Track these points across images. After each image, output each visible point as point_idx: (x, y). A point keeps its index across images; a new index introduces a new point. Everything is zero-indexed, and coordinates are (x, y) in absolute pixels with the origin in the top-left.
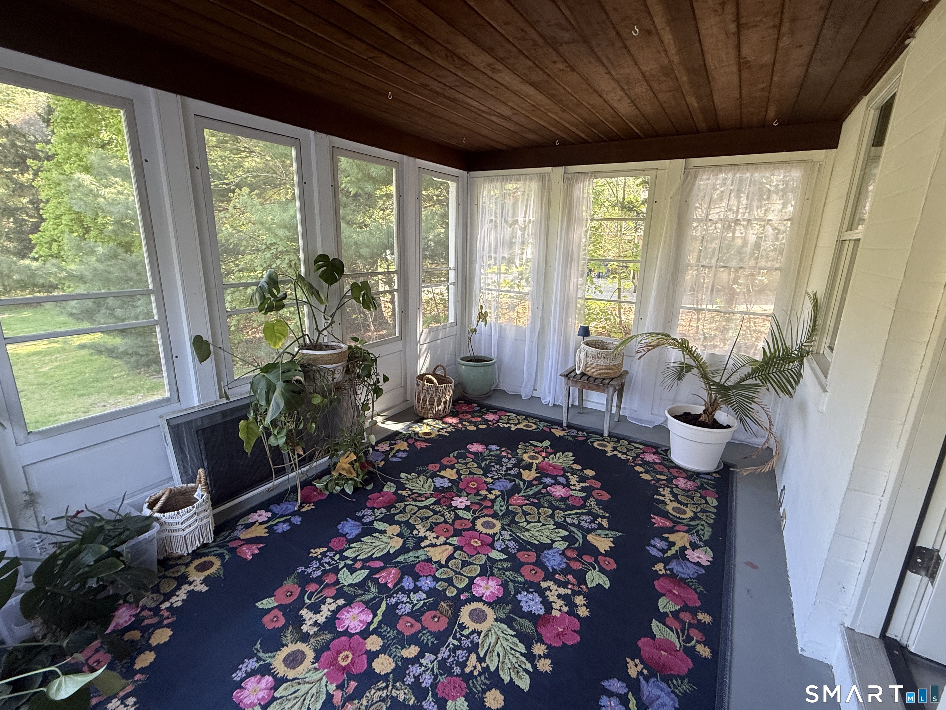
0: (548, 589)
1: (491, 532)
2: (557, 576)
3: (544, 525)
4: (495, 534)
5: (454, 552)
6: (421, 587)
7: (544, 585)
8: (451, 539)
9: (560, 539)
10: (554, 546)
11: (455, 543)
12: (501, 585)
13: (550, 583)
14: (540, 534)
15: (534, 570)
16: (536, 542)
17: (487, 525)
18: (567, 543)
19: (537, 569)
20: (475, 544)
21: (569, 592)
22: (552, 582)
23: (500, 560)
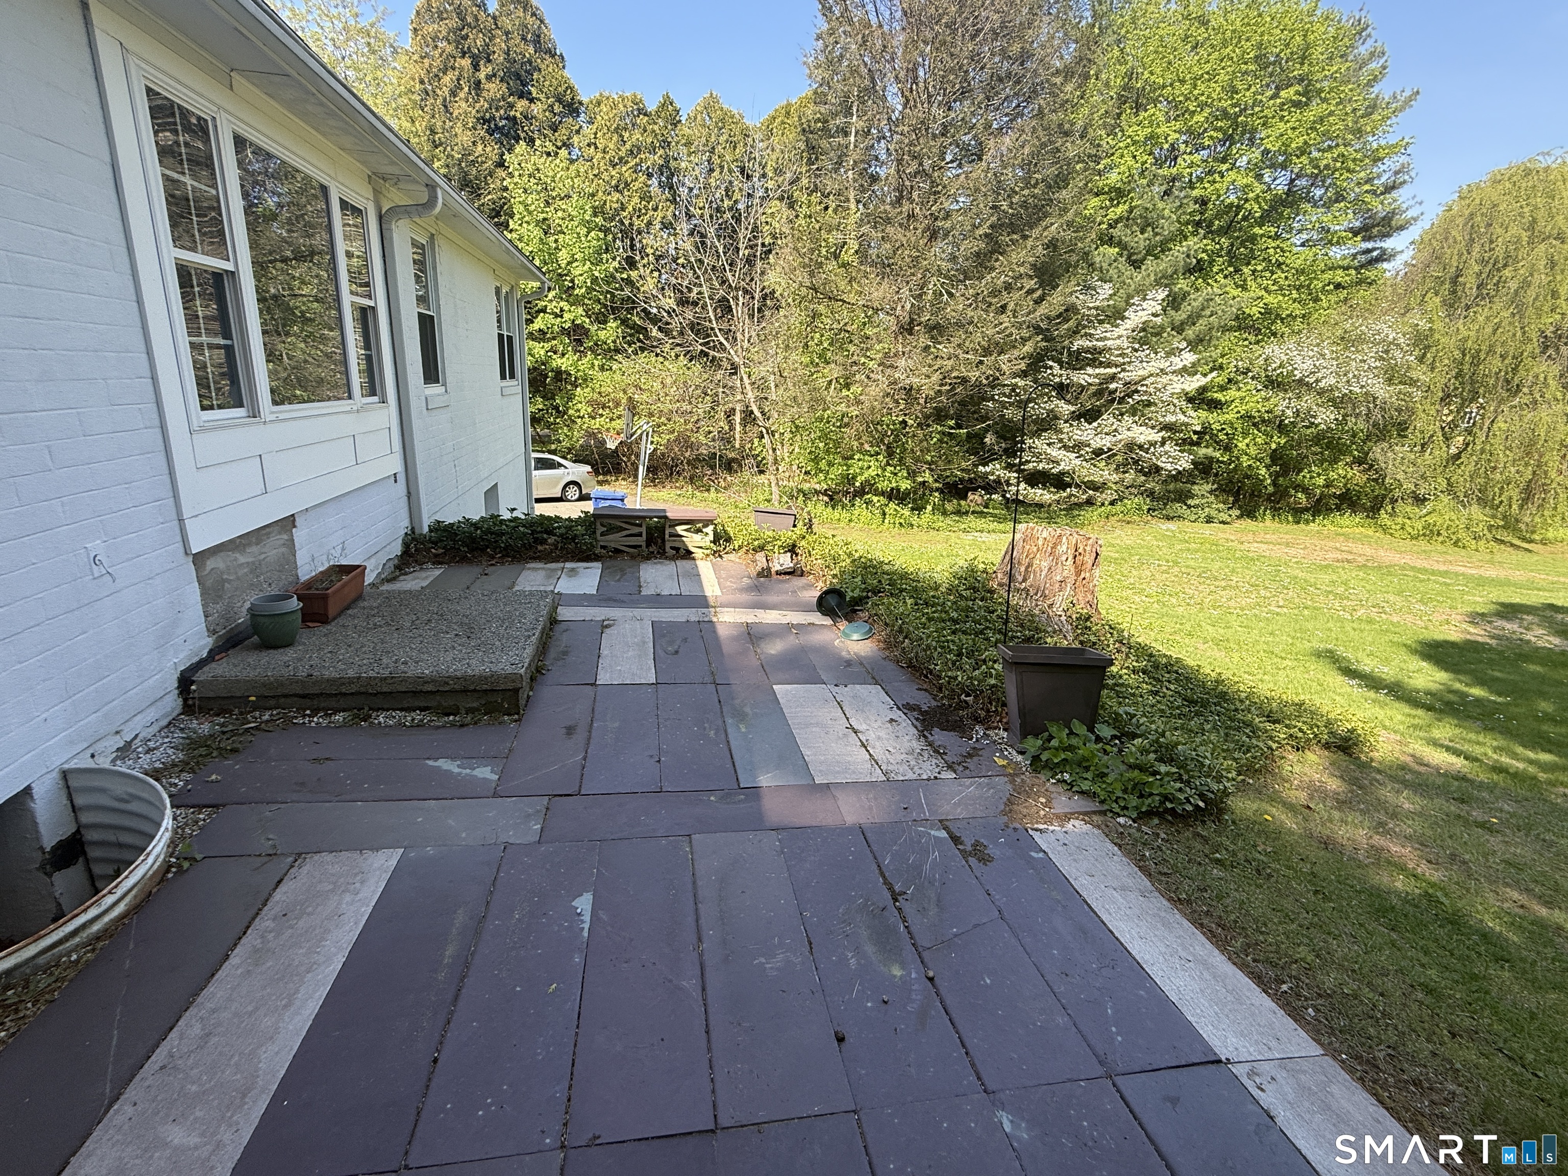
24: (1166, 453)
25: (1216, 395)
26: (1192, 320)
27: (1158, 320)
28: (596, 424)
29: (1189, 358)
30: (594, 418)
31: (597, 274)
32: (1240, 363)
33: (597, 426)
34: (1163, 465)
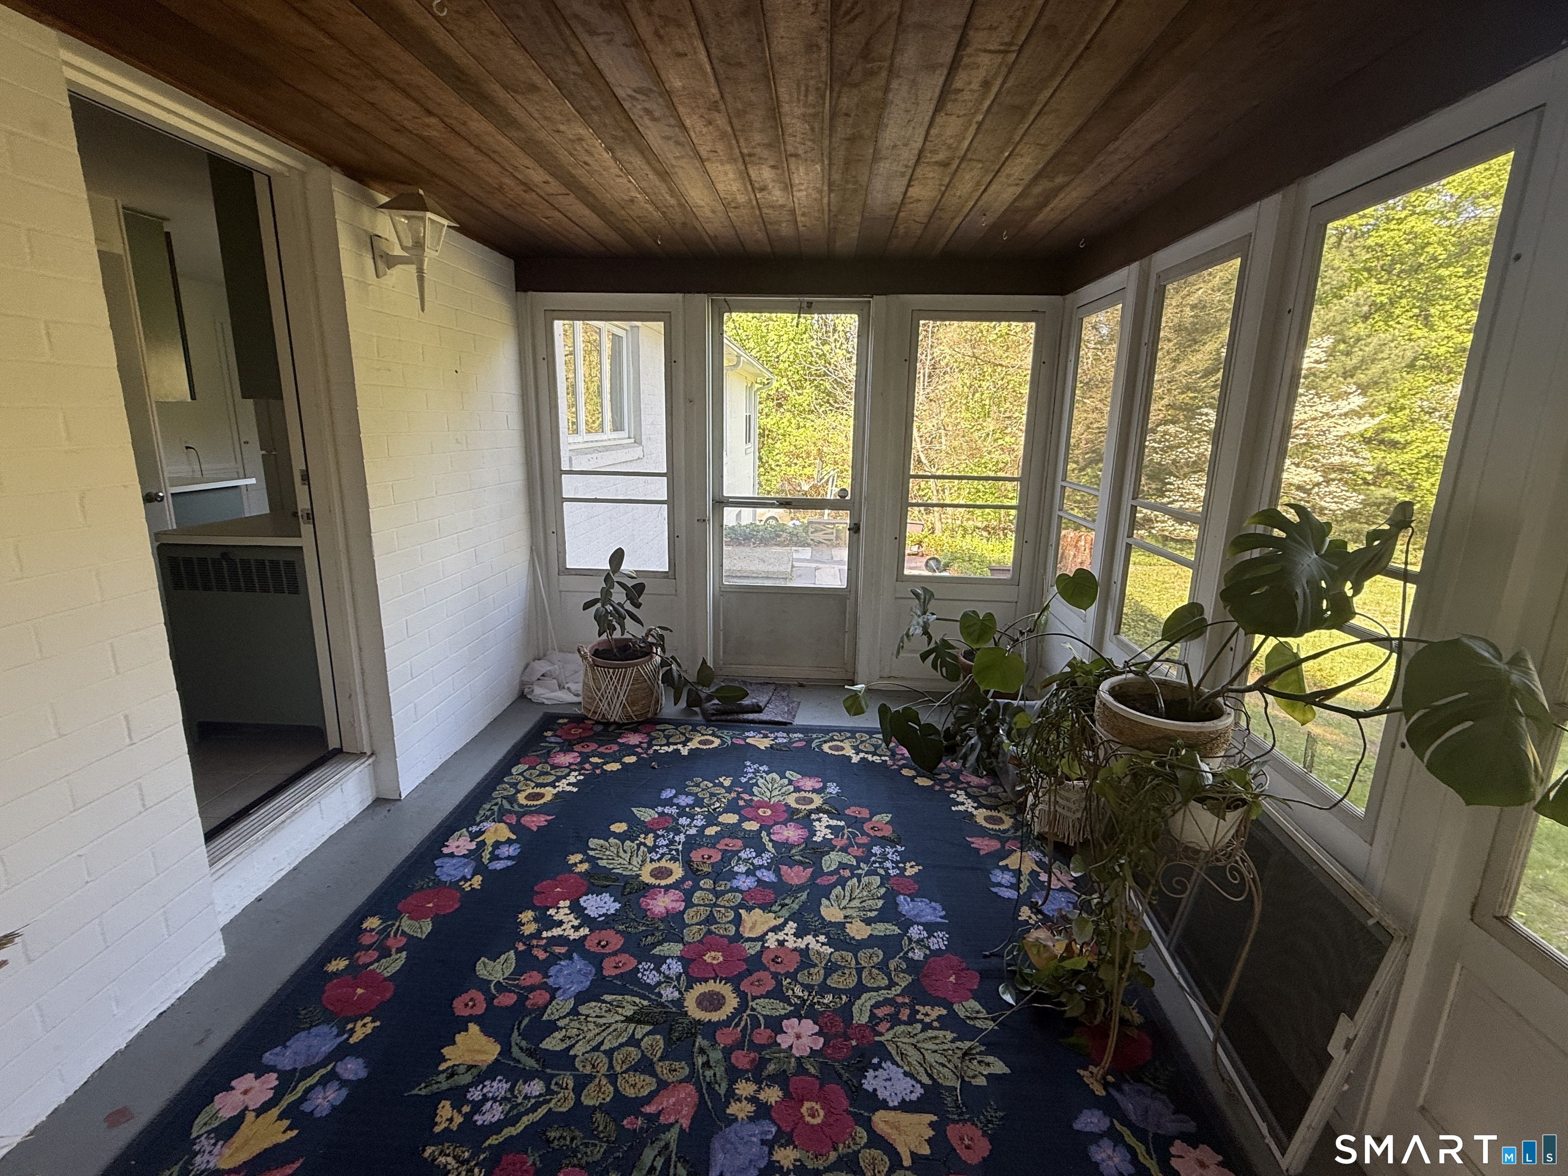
0: (576, 928)
1: (700, 989)
2: (563, 950)
3: (596, 1049)
4: (689, 987)
5: (737, 930)
6: (747, 876)
7: (585, 931)
8: (758, 948)
9: (560, 1023)
10: (572, 1001)
11: (747, 945)
12: (646, 911)
13: (573, 935)
14: (602, 1021)
15: (603, 947)
16: (608, 998)
17: (713, 1001)
18: (545, 1017)
19: (599, 950)
20: (713, 954)
21: (545, 934)
22: (571, 938)
23: (660, 943)
24: (1330, 493)
25: (1393, 436)
26: (1363, 364)
27: (1323, 366)
28: (791, 471)
29: (1357, 401)
30: (790, 466)
31: (797, 351)
32: (1425, 403)
33: (792, 472)
34: (1327, 505)
